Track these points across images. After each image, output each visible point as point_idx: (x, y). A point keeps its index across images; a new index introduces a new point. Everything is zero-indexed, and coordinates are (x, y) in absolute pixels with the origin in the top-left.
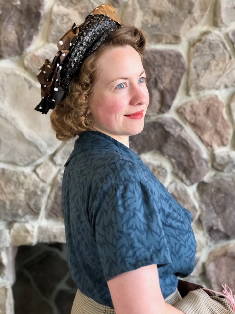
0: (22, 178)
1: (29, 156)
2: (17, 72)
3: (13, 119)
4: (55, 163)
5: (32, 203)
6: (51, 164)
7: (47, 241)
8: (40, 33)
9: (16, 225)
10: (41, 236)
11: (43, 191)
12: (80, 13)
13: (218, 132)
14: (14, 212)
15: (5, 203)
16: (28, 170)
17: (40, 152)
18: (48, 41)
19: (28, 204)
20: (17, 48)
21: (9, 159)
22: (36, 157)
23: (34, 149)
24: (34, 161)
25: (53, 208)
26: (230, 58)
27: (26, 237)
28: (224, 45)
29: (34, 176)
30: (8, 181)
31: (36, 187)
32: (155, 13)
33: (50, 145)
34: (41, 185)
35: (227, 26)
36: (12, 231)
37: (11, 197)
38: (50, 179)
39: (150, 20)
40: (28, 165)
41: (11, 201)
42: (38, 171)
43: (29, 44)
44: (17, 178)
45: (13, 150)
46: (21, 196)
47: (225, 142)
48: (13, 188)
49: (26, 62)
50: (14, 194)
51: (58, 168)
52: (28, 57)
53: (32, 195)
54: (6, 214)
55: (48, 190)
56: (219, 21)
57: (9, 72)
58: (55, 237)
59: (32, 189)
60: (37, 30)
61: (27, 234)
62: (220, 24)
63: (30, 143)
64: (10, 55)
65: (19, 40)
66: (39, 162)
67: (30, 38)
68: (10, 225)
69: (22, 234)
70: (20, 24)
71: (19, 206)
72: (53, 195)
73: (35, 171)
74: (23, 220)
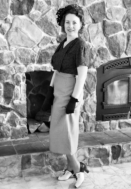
0: (29, 51)
1: (32, 44)
2: (27, 19)
3: (27, 33)
4: (39, 47)
5: (32, 59)
6: (38, 47)
7: (37, 70)
8: (33, 7)
9: (28, 66)
10: (35, 69)
11: (36, 55)
12: (45, 1)
13: (85, 37)
14: (28, 62)
15: (25, 59)
16: (31, 49)
17: (35, 43)
18: (36, 10)
19: (31, 59)
20: (27, 12)
21: (26, 46)
22: (33, 45)
23: (33, 42)
24: (33, 46)
25: (39, 60)
26: (88, 15)
27: (31, 69)
28: (86, 11)
29: (33, 51)
30: (26, 52)
31: (34, 54)
32: (67, 1)
33: (37, 41)
34: (35, 53)
35: (87, 5)
36: (27, 67)
37: (27, 57)
38: (37, 52)
39: (65, 4)
40: (31, 47)
41: (27, 58)
42: (34, 49)
43: (31, 11)
44: (28, 51)
45: (27, 43)
46: (29, 57)
47: (87, 40)
48: (27, 54)
49: (30, 16)
50: (27, 56)
51: (40, 48)
52: (31, 15)
53: (33, 56)
54: (25, 62)
55: (37, 55)
56: (85, 4)
57: (25, 19)
58: (39, 69)
59: (32, 55)
60: (33, 6)
61: (31, 68)
62: (85, 5)
63: (32, 41)
64: (25, 14)
65: (28, 9)
66: (34, 46)
67: (31, 9)
68: (26, 66)
69: (30, 68)
70: (28, 4)
71: (29, 60)
72: (39, 56)
73: (33, 49)
74: (30, 64)
